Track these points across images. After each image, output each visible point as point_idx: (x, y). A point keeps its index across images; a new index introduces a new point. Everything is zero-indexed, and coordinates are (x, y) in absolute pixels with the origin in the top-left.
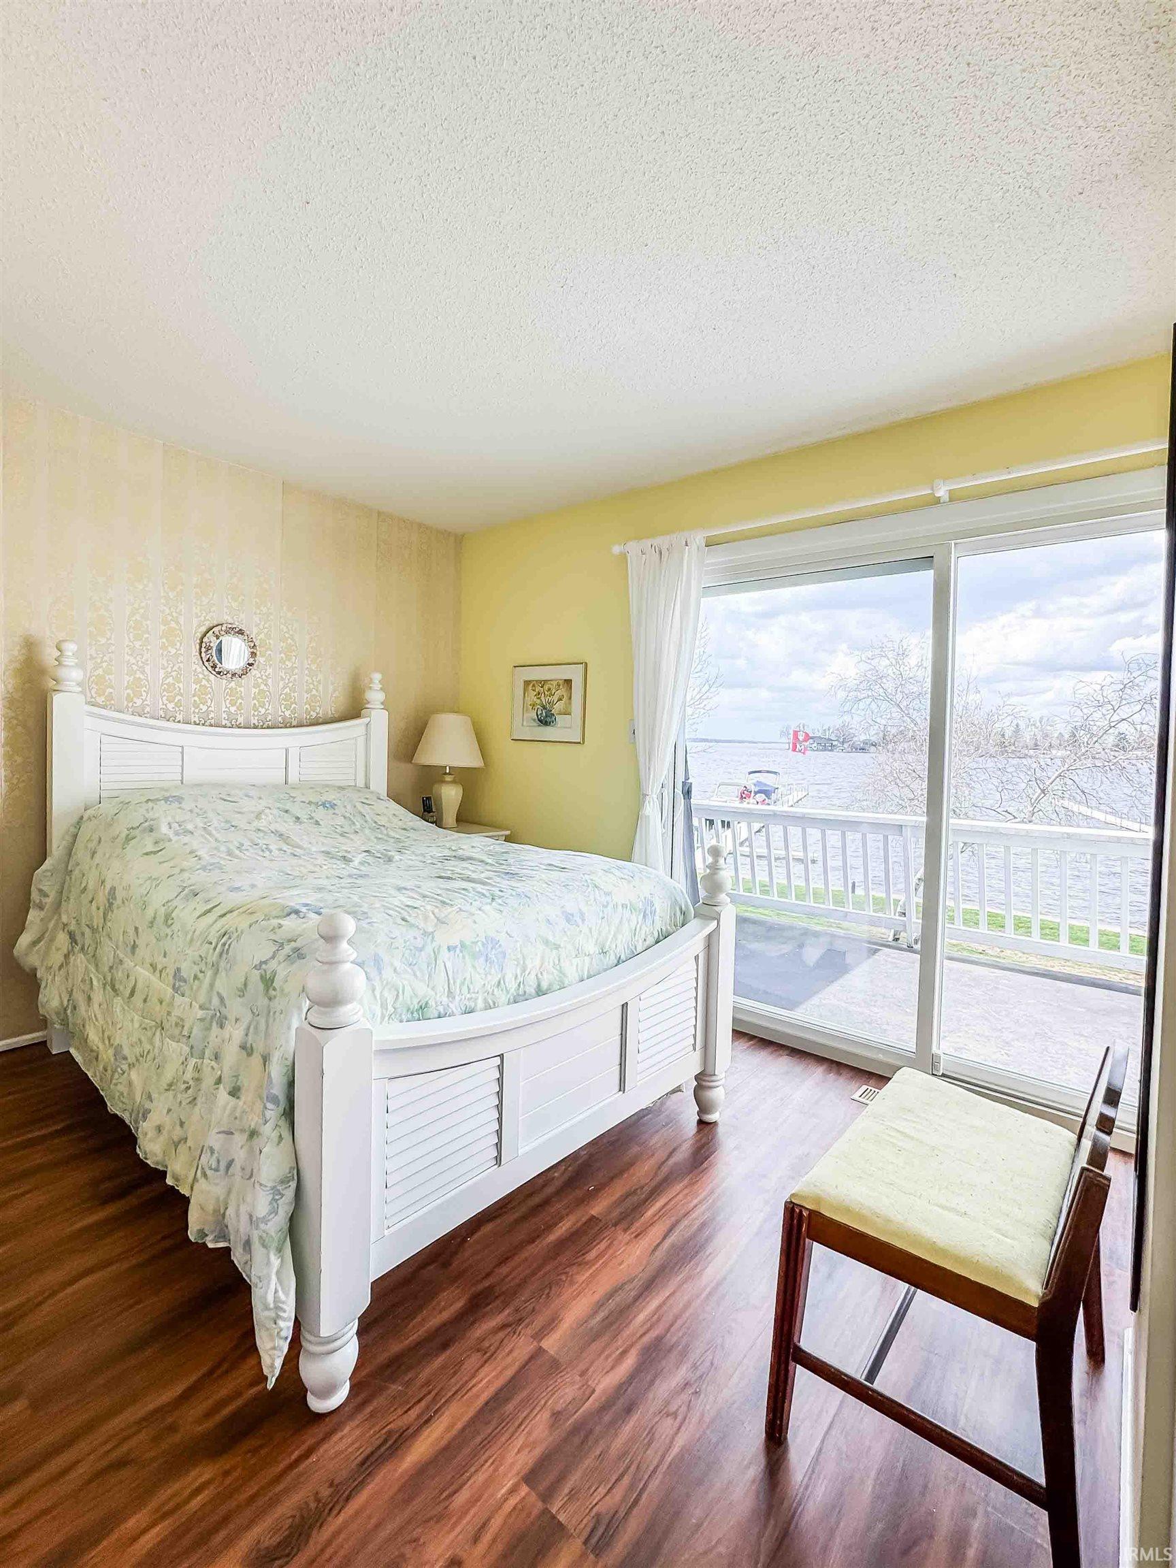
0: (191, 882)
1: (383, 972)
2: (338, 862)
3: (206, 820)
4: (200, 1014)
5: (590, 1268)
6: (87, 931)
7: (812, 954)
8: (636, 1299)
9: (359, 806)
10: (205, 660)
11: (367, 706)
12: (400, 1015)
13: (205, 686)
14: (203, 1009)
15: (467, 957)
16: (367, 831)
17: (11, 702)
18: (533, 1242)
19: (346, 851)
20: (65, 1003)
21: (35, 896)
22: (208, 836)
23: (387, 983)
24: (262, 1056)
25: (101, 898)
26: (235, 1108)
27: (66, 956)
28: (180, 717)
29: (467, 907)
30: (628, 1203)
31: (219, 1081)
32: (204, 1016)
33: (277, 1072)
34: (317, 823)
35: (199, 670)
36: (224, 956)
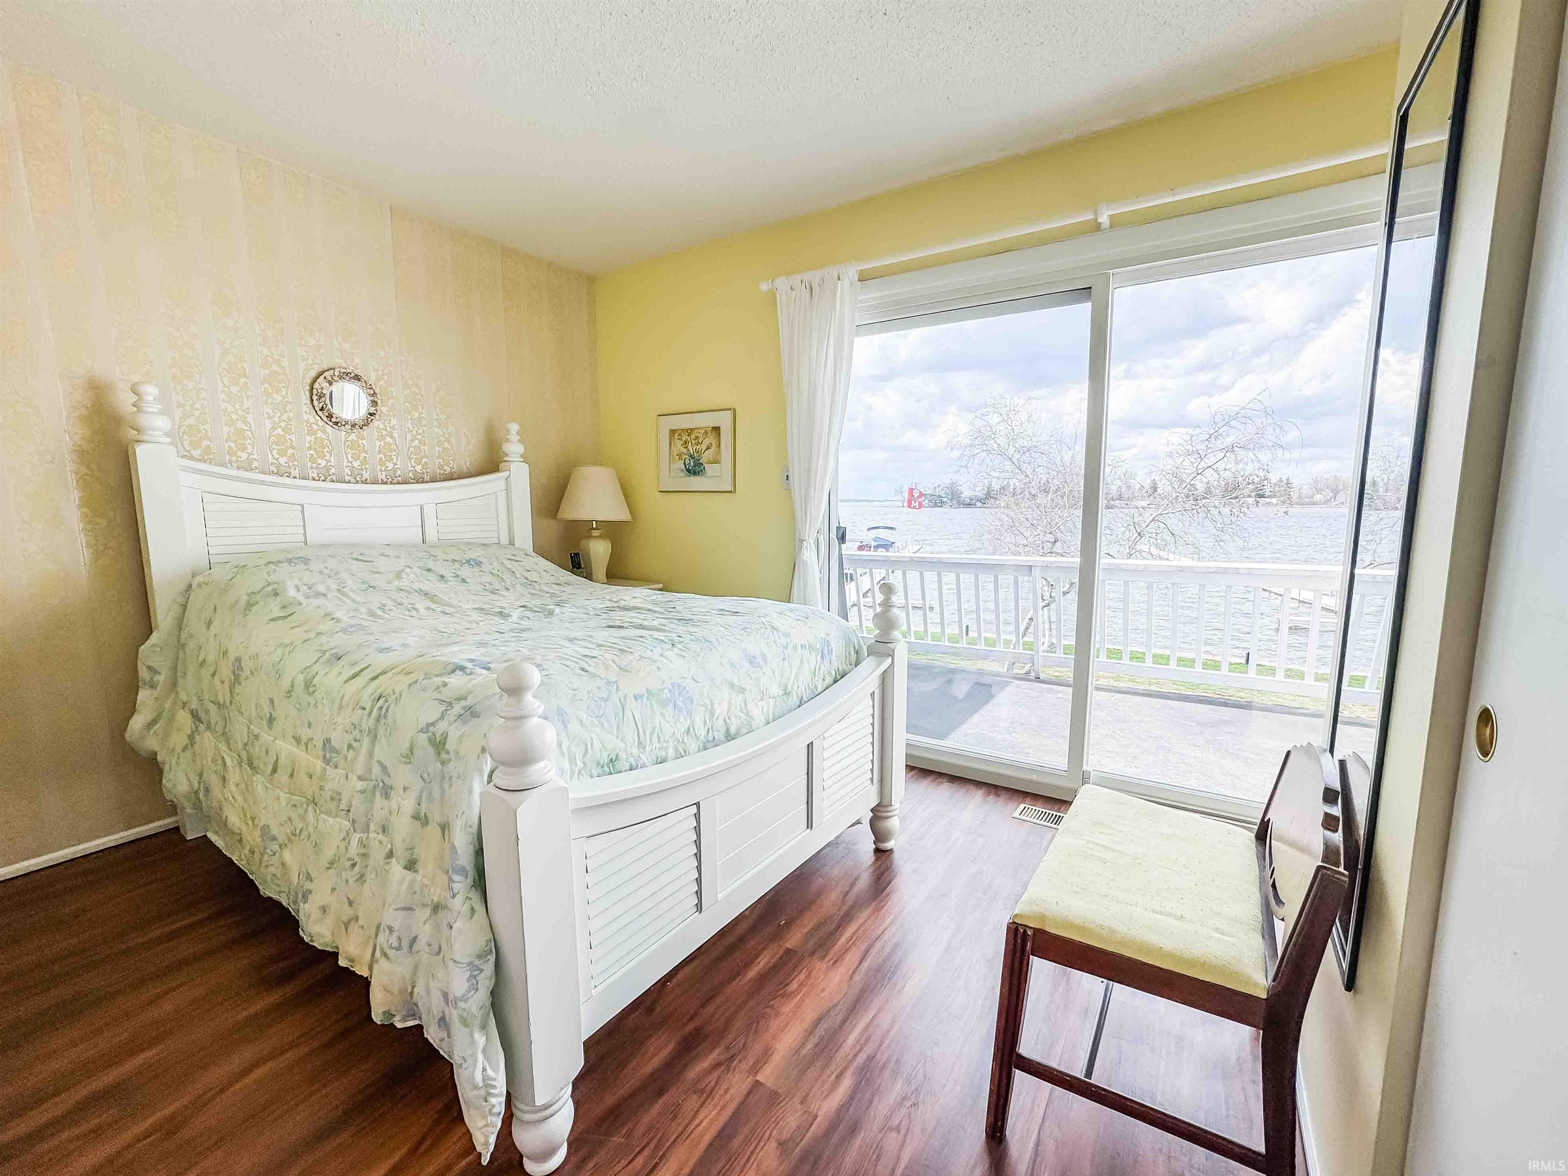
0: (332, 645)
1: (568, 726)
2: (495, 618)
3: (338, 581)
4: (360, 785)
5: (793, 998)
6: (212, 708)
7: (961, 689)
8: (844, 1022)
9: (508, 564)
10: (317, 409)
11: (506, 459)
12: (590, 771)
13: (322, 440)
14: (362, 780)
15: (655, 706)
16: (519, 587)
17: (82, 455)
18: (734, 979)
19: (502, 608)
20: (196, 786)
21: (143, 674)
22: (345, 599)
23: (574, 738)
24: (440, 825)
25: (226, 672)
26: (412, 884)
27: (191, 737)
28: (295, 473)
29: (649, 653)
30: (821, 933)
31: (390, 854)
32: (365, 787)
33: (462, 841)
34: (464, 581)
35: (312, 420)
36: (383, 721)
